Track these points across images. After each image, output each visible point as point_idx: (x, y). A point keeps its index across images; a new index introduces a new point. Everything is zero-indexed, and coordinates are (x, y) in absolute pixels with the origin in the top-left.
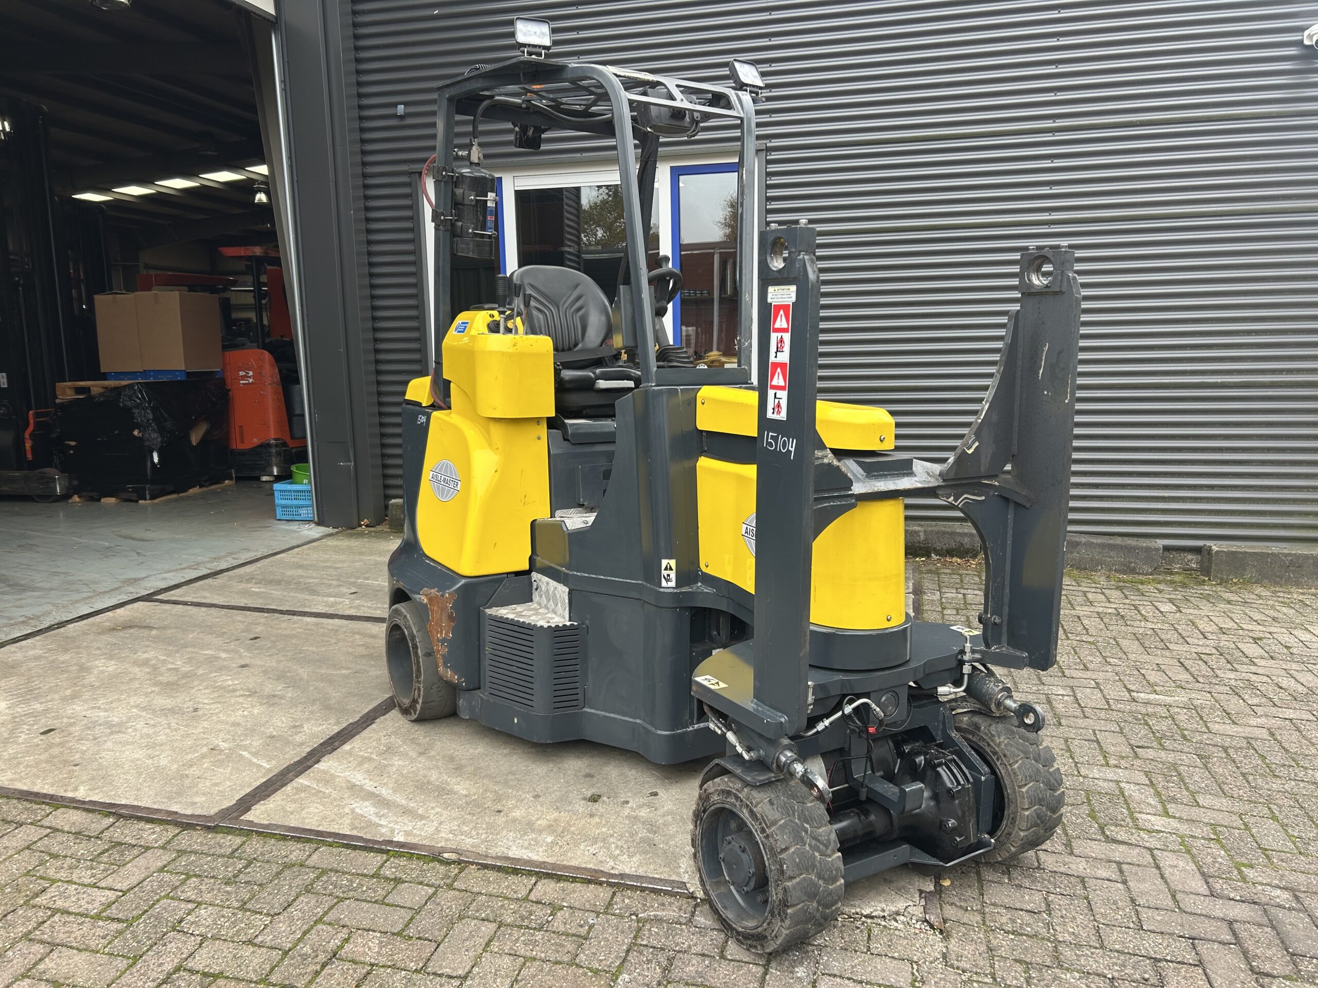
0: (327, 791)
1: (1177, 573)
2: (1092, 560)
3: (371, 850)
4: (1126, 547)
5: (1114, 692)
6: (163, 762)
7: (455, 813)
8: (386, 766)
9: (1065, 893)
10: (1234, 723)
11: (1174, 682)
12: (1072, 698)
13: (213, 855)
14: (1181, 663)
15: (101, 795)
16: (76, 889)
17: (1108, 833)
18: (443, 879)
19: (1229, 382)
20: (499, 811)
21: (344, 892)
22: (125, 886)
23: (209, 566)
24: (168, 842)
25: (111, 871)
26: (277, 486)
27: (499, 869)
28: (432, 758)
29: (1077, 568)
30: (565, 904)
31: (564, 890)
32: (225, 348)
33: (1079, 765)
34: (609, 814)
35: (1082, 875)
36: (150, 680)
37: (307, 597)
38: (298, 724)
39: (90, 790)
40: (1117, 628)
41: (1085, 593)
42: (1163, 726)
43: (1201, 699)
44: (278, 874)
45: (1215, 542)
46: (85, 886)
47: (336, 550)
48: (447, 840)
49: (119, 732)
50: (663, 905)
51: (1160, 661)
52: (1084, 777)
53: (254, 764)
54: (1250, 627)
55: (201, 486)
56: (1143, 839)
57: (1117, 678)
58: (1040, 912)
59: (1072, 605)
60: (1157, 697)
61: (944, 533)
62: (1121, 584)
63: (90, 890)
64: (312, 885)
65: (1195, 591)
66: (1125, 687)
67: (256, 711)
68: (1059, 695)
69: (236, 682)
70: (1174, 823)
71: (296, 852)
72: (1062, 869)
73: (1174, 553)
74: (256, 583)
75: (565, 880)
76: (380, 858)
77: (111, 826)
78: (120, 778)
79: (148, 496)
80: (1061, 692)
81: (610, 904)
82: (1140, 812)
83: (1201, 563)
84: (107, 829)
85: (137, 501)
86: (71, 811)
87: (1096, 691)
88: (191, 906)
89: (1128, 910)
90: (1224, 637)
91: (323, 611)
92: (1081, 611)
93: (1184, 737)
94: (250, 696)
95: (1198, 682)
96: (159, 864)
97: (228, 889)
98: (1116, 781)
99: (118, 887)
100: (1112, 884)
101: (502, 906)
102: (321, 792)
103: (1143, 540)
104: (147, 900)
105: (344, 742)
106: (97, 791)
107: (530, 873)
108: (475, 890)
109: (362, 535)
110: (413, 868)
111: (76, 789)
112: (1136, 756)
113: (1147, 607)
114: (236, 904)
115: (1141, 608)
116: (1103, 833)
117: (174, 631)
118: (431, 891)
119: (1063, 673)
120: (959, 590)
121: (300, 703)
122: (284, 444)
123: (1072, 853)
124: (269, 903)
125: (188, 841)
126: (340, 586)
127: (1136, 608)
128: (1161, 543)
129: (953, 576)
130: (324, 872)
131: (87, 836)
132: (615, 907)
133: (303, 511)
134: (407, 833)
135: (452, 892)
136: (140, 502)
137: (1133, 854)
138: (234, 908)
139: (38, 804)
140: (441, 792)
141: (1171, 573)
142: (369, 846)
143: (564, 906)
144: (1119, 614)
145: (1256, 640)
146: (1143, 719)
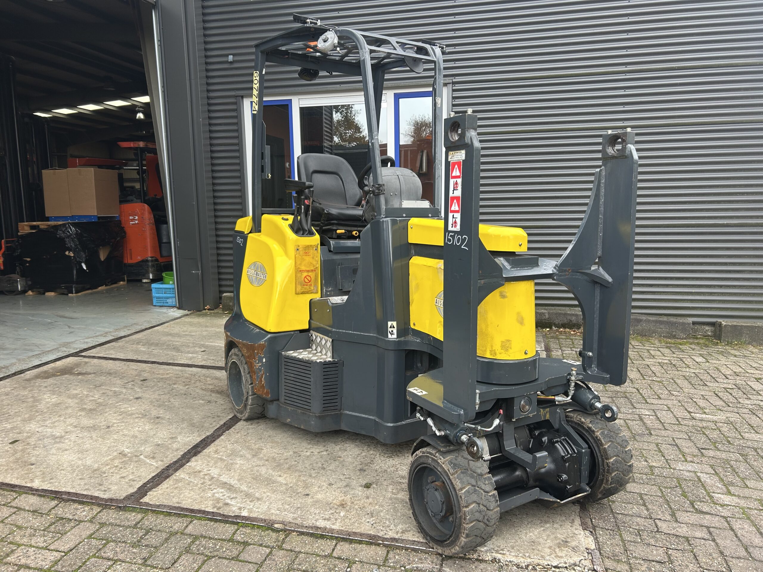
0: (196, 482)
1: (700, 338)
2: (649, 330)
3: (226, 522)
4: (670, 322)
5: (681, 413)
6: (89, 463)
7: (279, 496)
8: (232, 464)
9: (678, 548)
10: (757, 432)
11: (715, 406)
12: (655, 417)
13: (123, 526)
14: (716, 394)
15: (49, 485)
16: (34, 551)
17: (697, 507)
18: (275, 542)
19: (731, 224)
20: (308, 495)
21: (211, 552)
22: (66, 548)
23: (113, 334)
24: (93, 518)
25: (57, 538)
26: (154, 286)
27: (312, 535)
28: (261, 459)
29: (641, 335)
30: (357, 559)
31: (355, 550)
32: (121, 202)
33: (669, 461)
34: (378, 496)
35: (687, 536)
36: (78, 408)
37: (174, 353)
38: (174, 436)
39: (43, 482)
40: (673, 373)
41: (648, 351)
42: (714, 435)
43: (734, 417)
44: (167, 540)
45: (723, 319)
46: (40, 548)
47: (191, 324)
48: (276, 515)
49: (60, 442)
50: (421, 559)
51: (703, 393)
52: (674, 469)
53: (148, 463)
54: (752, 372)
55: (106, 285)
56: (719, 510)
57: (680, 404)
58: (665, 562)
59: (642, 358)
60: (707, 416)
61: (560, 314)
62: (668, 345)
63: (43, 552)
64: (190, 547)
65: (713, 349)
66: (686, 410)
67: (147, 428)
68: (647, 415)
69: (133, 409)
70: (736, 500)
71: (177, 524)
72: (672, 532)
73: (697, 326)
74: (142, 345)
75: (355, 543)
76: (233, 528)
77: (56, 506)
78: (61, 474)
79: (74, 292)
80: (647, 413)
81: (386, 560)
82: (714, 493)
83: (714, 332)
84: (54, 508)
85: (67, 294)
86: (30, 496)
87: (669, 412)
88: (110, 563)
89: (720, 560)
90: (738, 378)
91: (185, 363)
92: (649, 361)
93: (729, 442)
94: (142, 418)
95: (729, 406)
96: (88, 533)
97: (134, 550)
98: (694, 471)
99: (62, 549)
100: (707, 542)
101: (316, 561)
102: (191, 482)
103: (679, 318)
104: (81, 558)
105: (204, 448)
106: (46, 483)
107: (332, 538)
108: (297, 549)
109: (206, 315)
110: (255, 535)
111: (32, 481)
112: (702, 454)
113: (688, 359)
114: (140, 561)
115: (684, 360)
116: (694, 507)
117: (93, 375)
118: (268, 551)
119: (646, 401)
120: (573, 349)
121: (174, 422)
122: (157, 260)
123: (676, 521)
124: (162, 560)
125: (107, 516)
126: (195, 347)
127: (681, 360)
128: (691, 320)
129: (567, 340)
130: (196, 538)
131: (40, 513)
132: (390, 561)
133: (169, 301)
134: (250, 511)
135: (282, 552)
136: (69, 295)
137: (716, 522)
138: (139, 564)
139: (8, 491)
140: (269, 482)
141: (697, 338)
142: (225, 519)
143: (356, 561)
144: (671, 364)
145: (757, 380)
146: (702, 431)
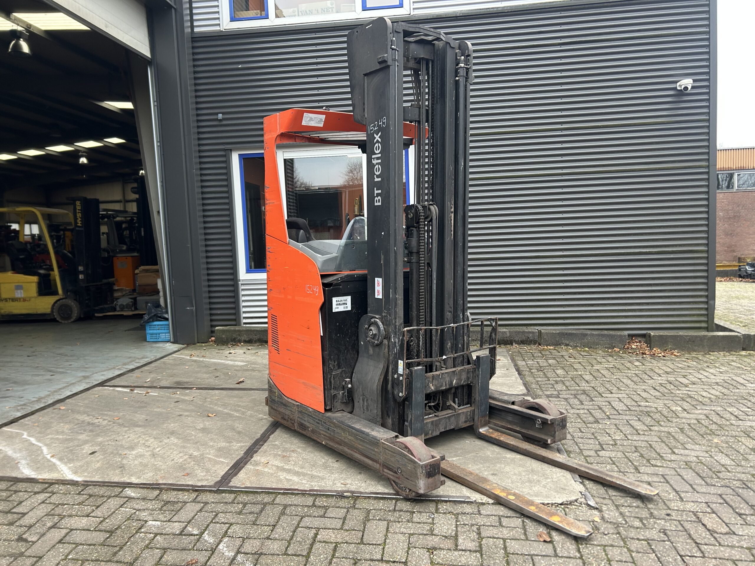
2: (594, 343)
3: (305, 494)
4: (610, 335)
5: (629, 402)
10: (688, 413)
11: (655, 396)
12: (611, 406)
13: (223, 503)
14: (654, 388)
17: (652, 463)
18: (348, 505)
19: (652, 252)
24: (195, 499)
25: (174, 514)
27: (375, 498)
30: (415, 511)
31: (411, 505)
38: (229, 441)
39: (138, 478)
44: (263, 508)
45: (652, 331)
46: (164, 521)
48: (341, 487)
50: (463, 507)
51: (644, 387)
52: (631, 440)
53: (218, 461)
54: (679, 370)
56: (669, 464)
57: (628, 396)
60: (649, 403)
62: (610, 354)
63: (168, 523)
64: (284, 512)
66: (633, 400)
71: (267, 499)
73: (633, 337)
74: (157, 374)
75: (410, 500)
76: (312, 498)
81: (437, 509)
82: (662, 453)
83: (646, 342)
84: (158, 495)
86: (133, 489)
87: (621, 403)
88: (227, 525)
89: (674, 494)
90: (669, 376)
92: (597, 367)
93: (668, 420)
94: (193, 429)
95: (665, 396)
96: (197, 509)
97: (241, 517)
98: (646, 441)
99: (183, 520)
101: (385, 514)
102: (262, 471)
103: (616, 332)
104: (203, 525)
105: (260, 447)
107: (391, 499)
108: (367, 508)
110: (332, 501)
111: (129, 478)
112: (650, 430)
113: (628, 364)
114: (250, 523)
115: (625, 364)
118: (345, 510)
119: (601, 395)
123: (639, 473)
124: (267, 521)
125: (206, 497)
128: (626, 333)
130: (286, 506)
131: (149, 500)
132: (440, 510)
133: (163, 336)
135: (356, 510)
137: (667, 471)
139: (113, 487)
144: (616, 368)
145: (684, 377)
146: (648, 414)
